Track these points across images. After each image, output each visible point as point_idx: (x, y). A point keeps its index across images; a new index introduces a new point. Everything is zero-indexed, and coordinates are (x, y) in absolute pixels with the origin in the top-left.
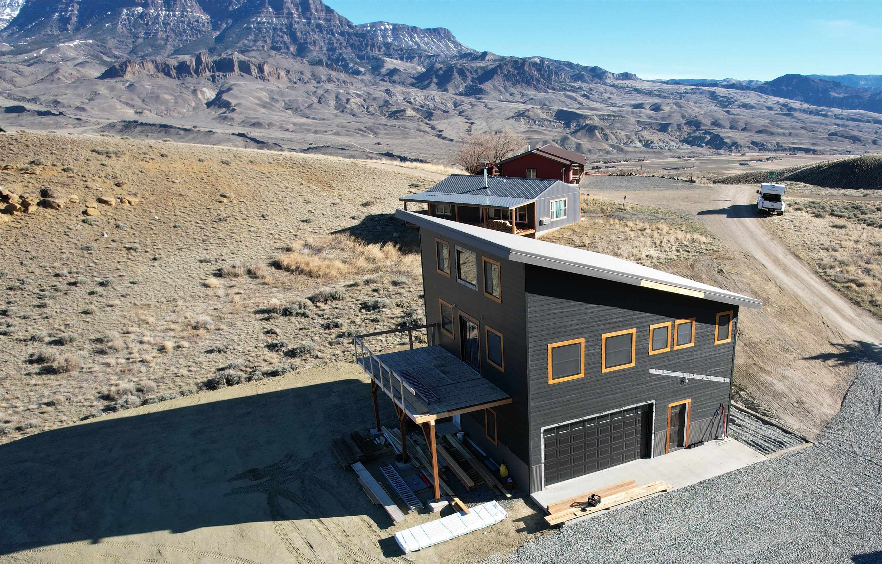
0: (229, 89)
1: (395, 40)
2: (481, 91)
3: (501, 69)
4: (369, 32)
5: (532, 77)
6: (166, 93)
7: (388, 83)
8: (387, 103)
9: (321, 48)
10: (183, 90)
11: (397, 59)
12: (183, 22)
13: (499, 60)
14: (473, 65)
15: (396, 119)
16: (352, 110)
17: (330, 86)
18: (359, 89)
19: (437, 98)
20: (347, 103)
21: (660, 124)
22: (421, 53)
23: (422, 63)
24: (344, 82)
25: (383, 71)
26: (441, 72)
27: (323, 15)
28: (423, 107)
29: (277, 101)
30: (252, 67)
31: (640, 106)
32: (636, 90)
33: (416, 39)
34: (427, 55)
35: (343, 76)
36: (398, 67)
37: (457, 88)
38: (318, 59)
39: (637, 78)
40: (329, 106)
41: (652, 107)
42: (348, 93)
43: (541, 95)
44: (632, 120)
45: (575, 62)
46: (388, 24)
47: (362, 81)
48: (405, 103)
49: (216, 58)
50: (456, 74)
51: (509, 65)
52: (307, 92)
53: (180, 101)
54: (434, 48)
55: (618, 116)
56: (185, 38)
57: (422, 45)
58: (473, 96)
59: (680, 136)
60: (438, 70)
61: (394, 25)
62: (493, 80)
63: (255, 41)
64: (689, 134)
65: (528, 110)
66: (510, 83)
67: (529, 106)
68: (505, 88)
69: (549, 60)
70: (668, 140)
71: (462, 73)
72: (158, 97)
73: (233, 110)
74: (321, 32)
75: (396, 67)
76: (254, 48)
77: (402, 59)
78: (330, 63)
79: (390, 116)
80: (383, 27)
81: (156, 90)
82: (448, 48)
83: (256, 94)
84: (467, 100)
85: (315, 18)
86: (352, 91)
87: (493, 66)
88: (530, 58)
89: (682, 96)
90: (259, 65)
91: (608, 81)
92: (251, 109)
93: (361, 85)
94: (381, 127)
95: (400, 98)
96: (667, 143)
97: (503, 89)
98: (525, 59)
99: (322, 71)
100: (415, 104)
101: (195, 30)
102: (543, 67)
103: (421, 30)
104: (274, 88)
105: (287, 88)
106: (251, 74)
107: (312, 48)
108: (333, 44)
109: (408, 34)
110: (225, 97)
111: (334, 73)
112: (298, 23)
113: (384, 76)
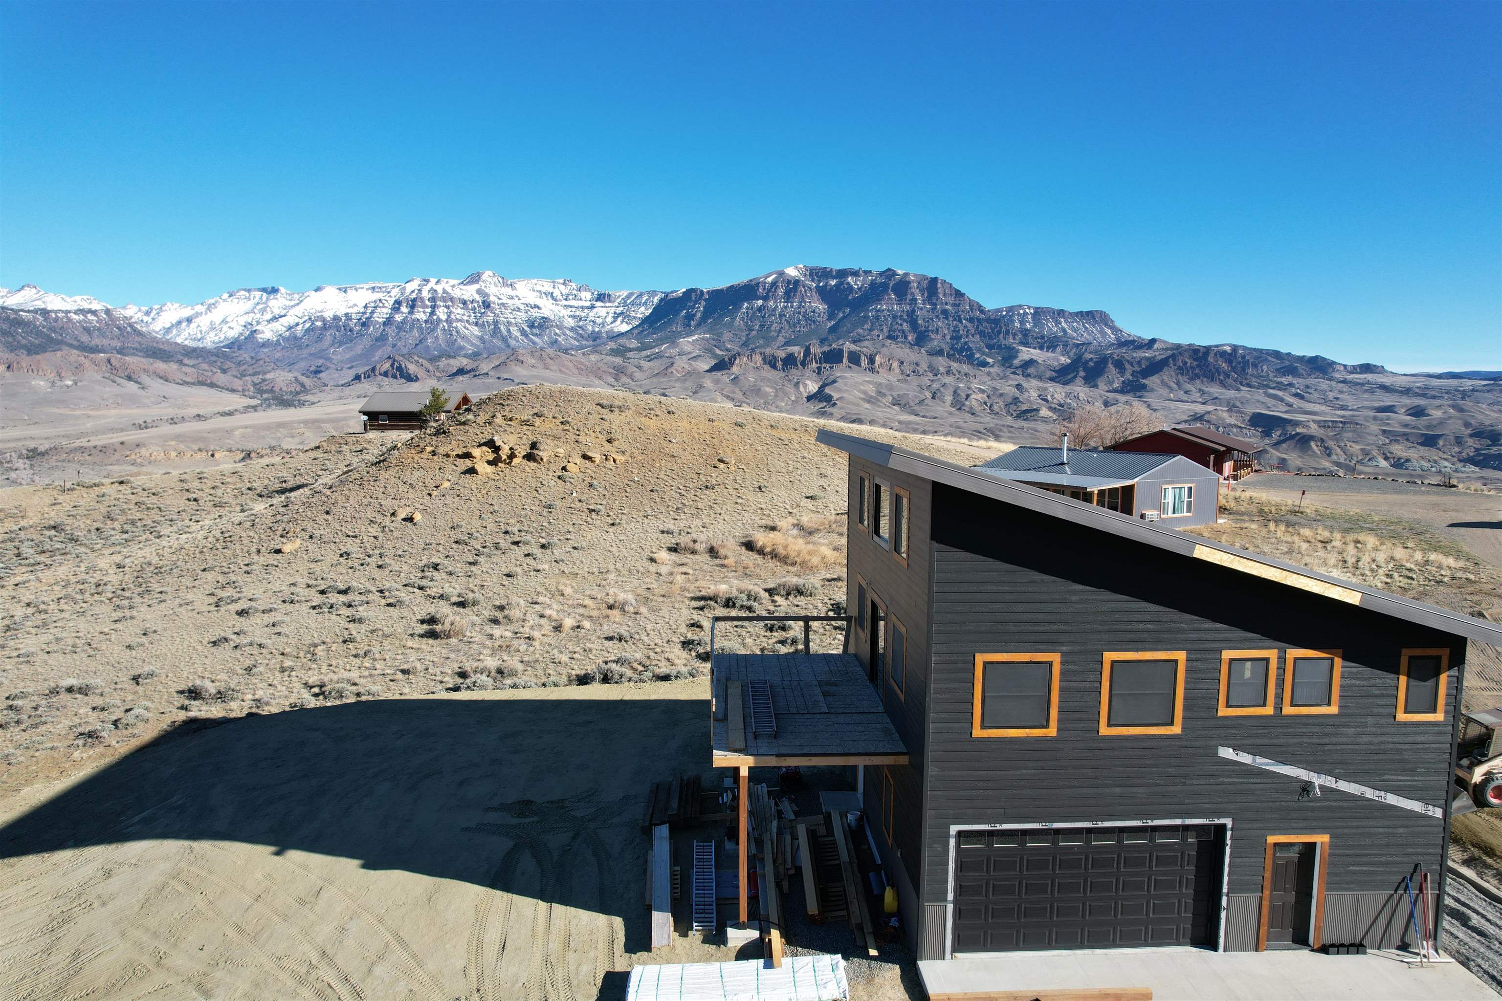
0: (834, 382)
1: (1035, 326)
2: (1144, 387)
3: (1174, 360)
4: (1005, 316)
5: (1218, 371)
6: (767, 386)
7: (1021, 377)
8: (1016, 401)
9: (944, 336)
10: (786, 383)
11: (1035, 348)
12: (799, 313)
13: (1172, 349)
14: (1135, 355)
15: (1025, 420)
16: (972, 408)
17: (948, 380)
18: (983, 383)
19: (1082, 396)
20: (966, 399)
21: (1423, 435)
22: (1067, 341)
23: (1067, 353)
24: (966, 375)
25: (1016, 362)
26: (1091, 364)
27: (951, 300)
28: (1063, 406)
29: (884, 395)
30: (863, 357)
31: (1389, 409)
32: (1384, 388)
33: (1063, 324)
34: (1074, 344)
35: (965, 368)
36: (1035, 358)
37: (1111, 383)
38: (938, 349)
39: (1386, 371)
40: (944, 402)
41: (1410, 412)
42: (969, 388)
43: (1231, 394)
44: (1374, 428)
45: (1284, 350)
46: (1029, 308)
47: (989, 374)
48: (1040, 401)
49: (826, 349)
50: (1110, 366)
51: (1186, 355)
52: (920, 386)
53: (781, 394)
54: (1085, 335)
55: (1351, 423)
56: (798, 329)
57: (1069, 331)
58: (1132, 394)
59: (1460, 453)
60: (1087, 362)
61: (1036, 309)
62: (1161, 373)
63: (871, 330)
64: (1477, 450)
65: (1209, 412)
66: (1185, 378)
67: (1210, 408)
68: (1178, 383)
69: (1244, 348)
70: (1436, 458)
71: (1119, 365)
72: (759, 389)
73: (835, 404)
74: (947, 318)
75: (1033, 357)
76: (868, 337)
77: (1041, 348)
78: (951, 352)
79: (1018, 417)
80: (1021, 312)
81: (759, 383)
82: (1104, 334)
83: (862, 387)
84: (1122, 398)
85: (942, 304)
86: (975, 385)
87: (1163, 357)
88: (1217, 346)
89: (1464, 395)
90: (871, 355)
91: (1337, 375)
92: (854, 404)
93: (986, 379)
94: (1005, 429)
95: (1034, 394)
96: (1435, 462)
97: (1174, 386)
98: (1211, 346)
99: (941, 363)
100: (1052, 403)
101: (810, 320)
102: (1235, 356)
103: (1070, 313)
104: (884, 381)
105: (898, 381)
106: (860, 366)
107: (933, 337)
108: (958, 331)
109: (1053, 318)
110: (828, 390)
111: (955, 365)
112: (922, 309)
113: (1017, 368)
